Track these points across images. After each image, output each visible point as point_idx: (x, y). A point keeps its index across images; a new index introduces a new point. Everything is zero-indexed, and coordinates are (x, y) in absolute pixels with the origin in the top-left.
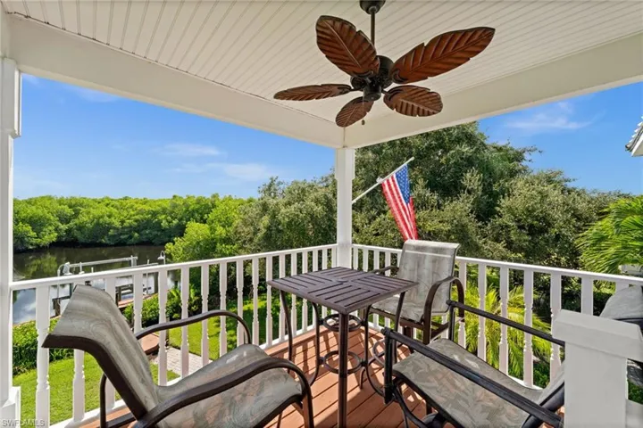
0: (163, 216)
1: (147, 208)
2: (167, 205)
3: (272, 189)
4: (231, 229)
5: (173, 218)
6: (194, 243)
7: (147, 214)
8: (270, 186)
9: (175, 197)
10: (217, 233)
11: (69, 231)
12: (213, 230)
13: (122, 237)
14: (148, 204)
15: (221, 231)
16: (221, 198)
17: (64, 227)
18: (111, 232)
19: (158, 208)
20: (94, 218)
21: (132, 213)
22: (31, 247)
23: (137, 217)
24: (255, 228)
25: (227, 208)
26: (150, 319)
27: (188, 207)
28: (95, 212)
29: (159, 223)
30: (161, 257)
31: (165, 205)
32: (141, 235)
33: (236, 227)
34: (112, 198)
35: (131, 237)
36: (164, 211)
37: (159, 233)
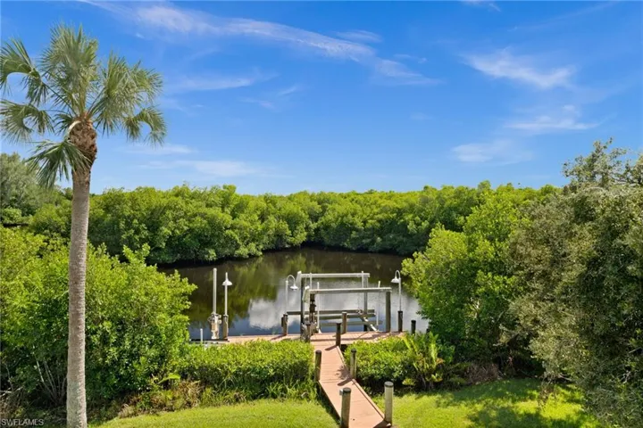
0: (410, 216)
1: (391, 204)
2: (415, 200)
3: (598, 166)
4: (505, 246)
5: (423, 219)
6: (442, 264)
7: (392, 213)
8: (593, 159)
9: (426, 188)
10: (478, 251)
11: (317, 230)
12: (472, 244)
13: (364, 241)
14: (393, 199)
15: (485, 248)
16: (494, 188)
17: (313, 226)
18: (354, 235)
19: (405, 205)
20: (339, 216)
21: (376, 210)
22: (287, 246)
23: (380, 216)
24: (554, 251)
25: (499, 206)
26: (373, 376)
27: (442, 202)
28: (341, 209)
29: (405, 224)
30: (396, 280)
31: (413, 200)
32: (384, 240)
33: (515, 244)
34: (358, 192)
35: (373, 242)
36: (411, 208)
37: (405, 239)
